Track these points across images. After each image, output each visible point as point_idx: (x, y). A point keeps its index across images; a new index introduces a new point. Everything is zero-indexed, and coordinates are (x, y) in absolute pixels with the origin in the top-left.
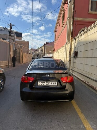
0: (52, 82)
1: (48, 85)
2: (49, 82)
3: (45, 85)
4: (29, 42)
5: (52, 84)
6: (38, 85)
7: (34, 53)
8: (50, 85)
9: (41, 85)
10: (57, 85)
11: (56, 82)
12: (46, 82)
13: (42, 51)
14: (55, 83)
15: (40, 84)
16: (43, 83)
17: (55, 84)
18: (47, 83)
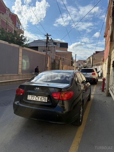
0: (42, 97)
1: (37, 100)
2: (39, 97)
3: (34, 99)
4: (72, 53)
5: (41, 100)
6: (28, 99)
7: (82, 65)
8: (39, 100)
9: (30, 99)
10: (46, 101)
11: (47, 98)
12: (35, 96)
13: (90, 62)
14: (41, 99)
15: (30, 97)
16: (33, 98)
17: (45, 100)
18: (37, 98)
